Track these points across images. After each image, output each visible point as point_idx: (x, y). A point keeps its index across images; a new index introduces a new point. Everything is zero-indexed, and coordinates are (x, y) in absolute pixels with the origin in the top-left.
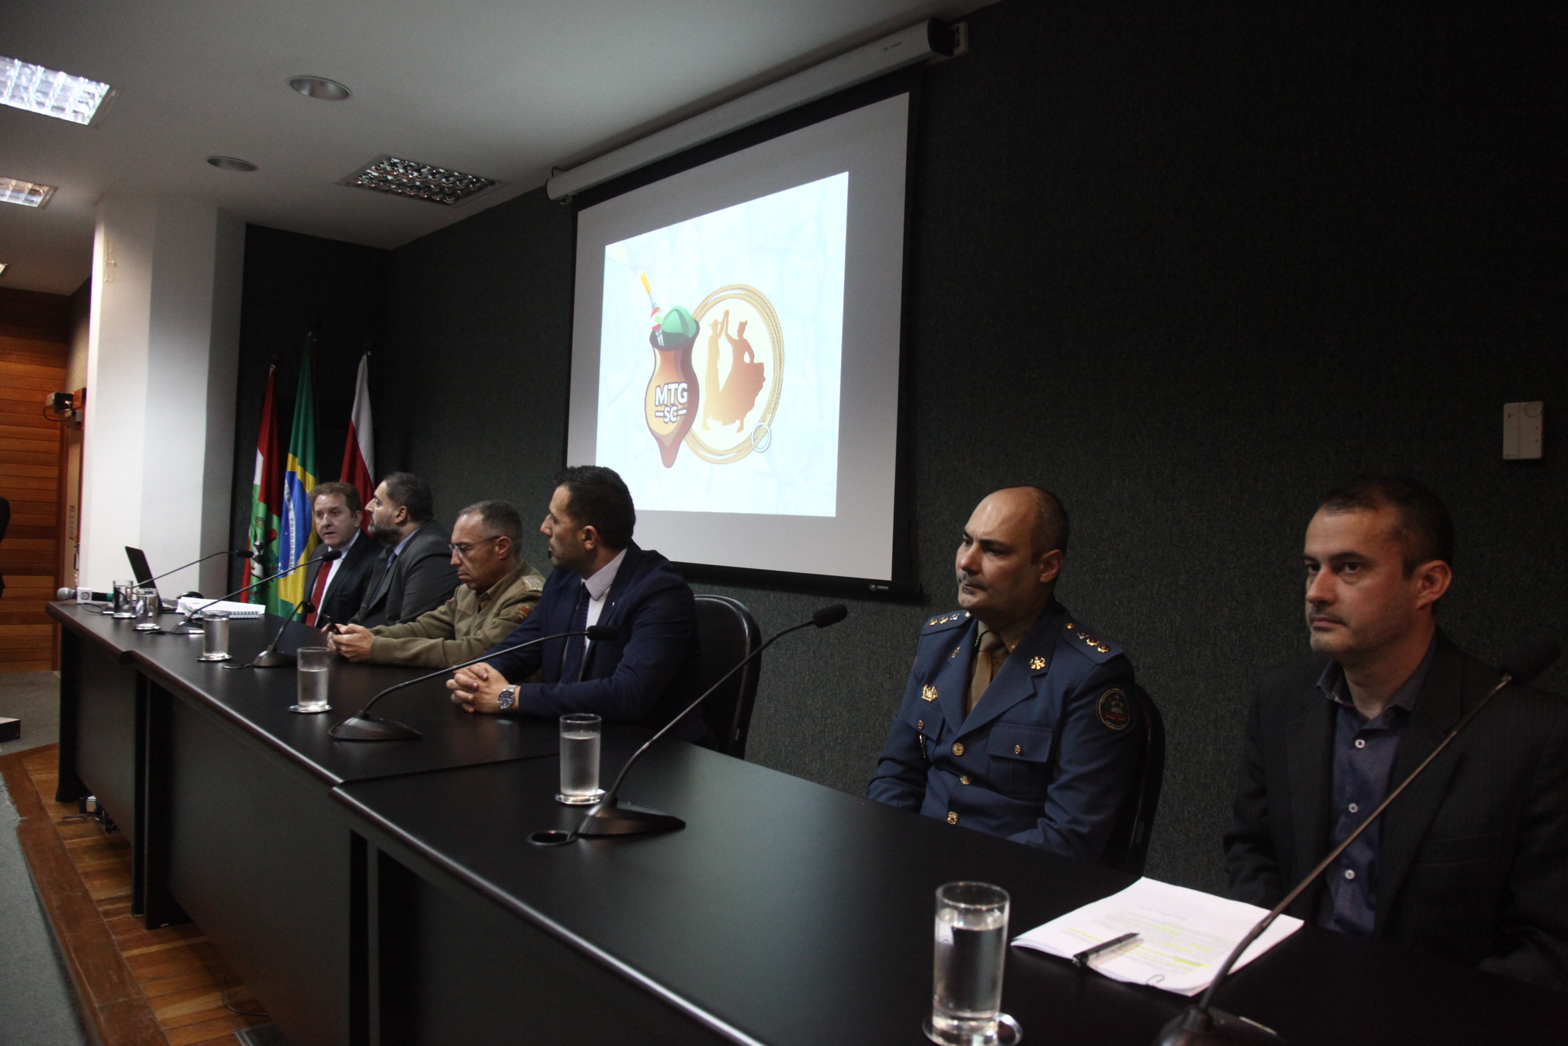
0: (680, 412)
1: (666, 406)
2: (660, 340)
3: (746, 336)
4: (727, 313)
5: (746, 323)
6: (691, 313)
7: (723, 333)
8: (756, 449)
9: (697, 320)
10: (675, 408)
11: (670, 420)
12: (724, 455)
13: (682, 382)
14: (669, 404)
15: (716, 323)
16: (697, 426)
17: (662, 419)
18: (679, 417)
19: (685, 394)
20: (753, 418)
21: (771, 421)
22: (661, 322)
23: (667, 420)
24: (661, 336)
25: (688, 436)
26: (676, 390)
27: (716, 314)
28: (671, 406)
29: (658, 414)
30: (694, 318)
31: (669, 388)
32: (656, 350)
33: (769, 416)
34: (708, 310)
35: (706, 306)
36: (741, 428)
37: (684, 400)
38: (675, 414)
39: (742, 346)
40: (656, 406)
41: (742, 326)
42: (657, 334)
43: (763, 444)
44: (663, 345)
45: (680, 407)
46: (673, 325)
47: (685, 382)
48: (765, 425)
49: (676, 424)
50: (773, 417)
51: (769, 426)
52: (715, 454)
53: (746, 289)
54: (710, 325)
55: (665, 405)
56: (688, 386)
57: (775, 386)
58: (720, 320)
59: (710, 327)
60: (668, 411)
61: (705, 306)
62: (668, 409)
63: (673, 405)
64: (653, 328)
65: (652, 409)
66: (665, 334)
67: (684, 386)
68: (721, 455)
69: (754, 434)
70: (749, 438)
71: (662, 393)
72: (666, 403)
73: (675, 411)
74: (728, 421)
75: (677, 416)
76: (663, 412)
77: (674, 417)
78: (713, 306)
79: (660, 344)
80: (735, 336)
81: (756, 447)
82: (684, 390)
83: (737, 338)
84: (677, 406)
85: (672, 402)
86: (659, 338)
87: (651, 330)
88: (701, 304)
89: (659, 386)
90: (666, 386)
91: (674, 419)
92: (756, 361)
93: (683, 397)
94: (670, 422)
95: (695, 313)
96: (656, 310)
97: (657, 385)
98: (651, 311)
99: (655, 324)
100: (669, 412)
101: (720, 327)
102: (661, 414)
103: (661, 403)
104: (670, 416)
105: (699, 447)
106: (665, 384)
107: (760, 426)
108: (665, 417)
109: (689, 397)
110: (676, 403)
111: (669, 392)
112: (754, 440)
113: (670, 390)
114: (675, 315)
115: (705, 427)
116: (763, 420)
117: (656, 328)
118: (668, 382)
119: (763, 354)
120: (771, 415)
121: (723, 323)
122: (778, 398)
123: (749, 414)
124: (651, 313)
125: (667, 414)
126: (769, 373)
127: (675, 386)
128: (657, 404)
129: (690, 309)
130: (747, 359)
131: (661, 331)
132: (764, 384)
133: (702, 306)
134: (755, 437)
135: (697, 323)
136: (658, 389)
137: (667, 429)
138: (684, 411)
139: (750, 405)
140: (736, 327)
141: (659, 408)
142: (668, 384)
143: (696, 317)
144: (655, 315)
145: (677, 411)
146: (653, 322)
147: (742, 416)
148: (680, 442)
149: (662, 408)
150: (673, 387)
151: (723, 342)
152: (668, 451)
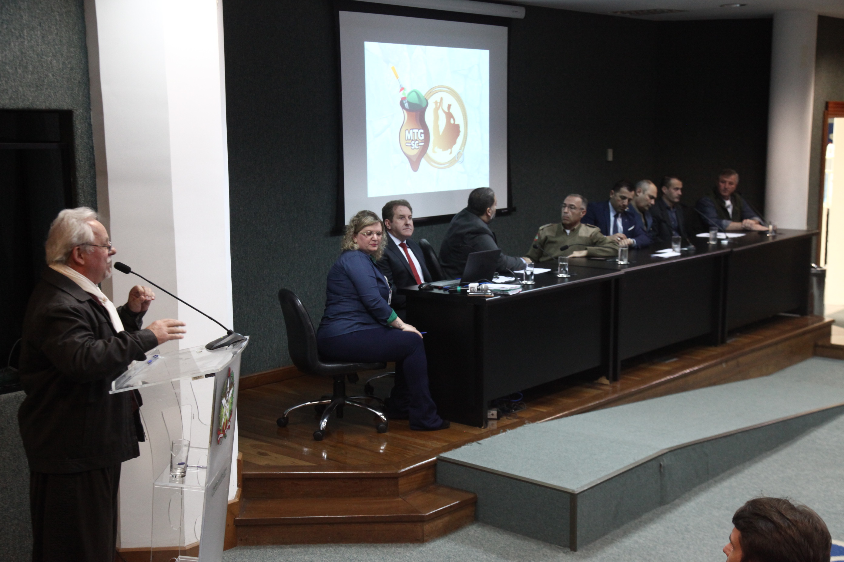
0: (420, 144)
1: (412, 140)
2: (406, 105)
3: (451, 111)
4: (442, 99)
5: (451, 105)
6: (423, 95)
7: (441, 108)
9: (427, 98)
10: (417, 142)
11: (415, 148)
12: (444, 165)
13: (420, 129)
14: (414, 140)
15: (436, 102)
16: (429, 151)
17: (410, 147)
18: (420, 147)
19: (423, 135)
20: (456, 148)
21: (464, 150)
22: (406, 96)
23: (412, 148)
25: (425, 156)
26: (417, 133)
27: (435, 98)
29: (407, 144)
30: (425, 97)
32: (405, 111)
33: (463, 148)
34: (432, 95)
35: (431, 92)
36: (451, 153)
37: (423, 138)
38: (418, 145)
39: (449, 116)
40: (407, 140)
41: (449, 106)
42: (404, 102)
43: (461, 160)
44: (408, 108)
45: (420, 141)
46: (414, 99)
47: (422, 129)
49: (418, 150)
50: (464, 148)
51: (463, 151)
52: (438, 164)
53: (450, 89)
54: (434, 103)
56: (424, 132)
57: (465, 135)
58: (439, 101)
59: (434, 104)
60: (413, 143)
62: (413, 142)
63: (416, 140)
65: (403, 142)
66: (409, 103)
67: (422, 131)
68: (442, 165)
69: (457, 155)
70: (455, 157)
71: (409, 133)
72: (412, 139)
73: (417, 143)
74: (445, 149)
75: (419, 146)
76: (411, 143)
77: (417, 146)
78: (435, 94)
79: (406, 107)
80: (446, 110)
81: (458, 161)
82: (421, 133)
83: (447, 112)
84: (418, 141)
86: (405, 104)
87: (400, 99)
88: (429, 91)
90: (411, 130)
91: (417, 147)
92: (456, 123)
93: (421, 137)
95: (425, 95)
96: (402, 89)
97: (406, 129)
98: (399, 88)
99: (403, 96)
100: (414, 144)
102: (410, 145)
103: (409, 139)
104: (415, 146)
105: (431, 161)
107: (459, 152)
108: (411, 146)
109: (425, 136)
110: (418, 139)
111: (414, 133)
112: (457, 158)
113: (414, 132)
114: (414, 93)
115: (434, 152)
116: (460, 149)
117: (403, 99)
118: (412, 128)
119: (459, 120)
121: (440, 103)
122: (466, 140)
123: (454, 147)
124: (400, 90)
125: (413, 145)
126: (462, 129)
127: (417, 130)
128: (407, 139)
129: (423, 92)
130: (452, 121)
131: (406, 101)
132: (460, 134)
133: (429, 92)
135: (427, 100)
136: (407, 131)
137: (414, 152)
138: (423, 144)
139: (454, 142)
140: (447, 106)
141: (408, 141)
142: (413, 129)
143: (426, 97)
144: (402, 91)
145: (418, 143)
146: (401, 95)
147: (451, 147)
148: (421, 159)
149: (410, 141)
150: (416, 131)
151: (440, 112)
152: (415, 163)
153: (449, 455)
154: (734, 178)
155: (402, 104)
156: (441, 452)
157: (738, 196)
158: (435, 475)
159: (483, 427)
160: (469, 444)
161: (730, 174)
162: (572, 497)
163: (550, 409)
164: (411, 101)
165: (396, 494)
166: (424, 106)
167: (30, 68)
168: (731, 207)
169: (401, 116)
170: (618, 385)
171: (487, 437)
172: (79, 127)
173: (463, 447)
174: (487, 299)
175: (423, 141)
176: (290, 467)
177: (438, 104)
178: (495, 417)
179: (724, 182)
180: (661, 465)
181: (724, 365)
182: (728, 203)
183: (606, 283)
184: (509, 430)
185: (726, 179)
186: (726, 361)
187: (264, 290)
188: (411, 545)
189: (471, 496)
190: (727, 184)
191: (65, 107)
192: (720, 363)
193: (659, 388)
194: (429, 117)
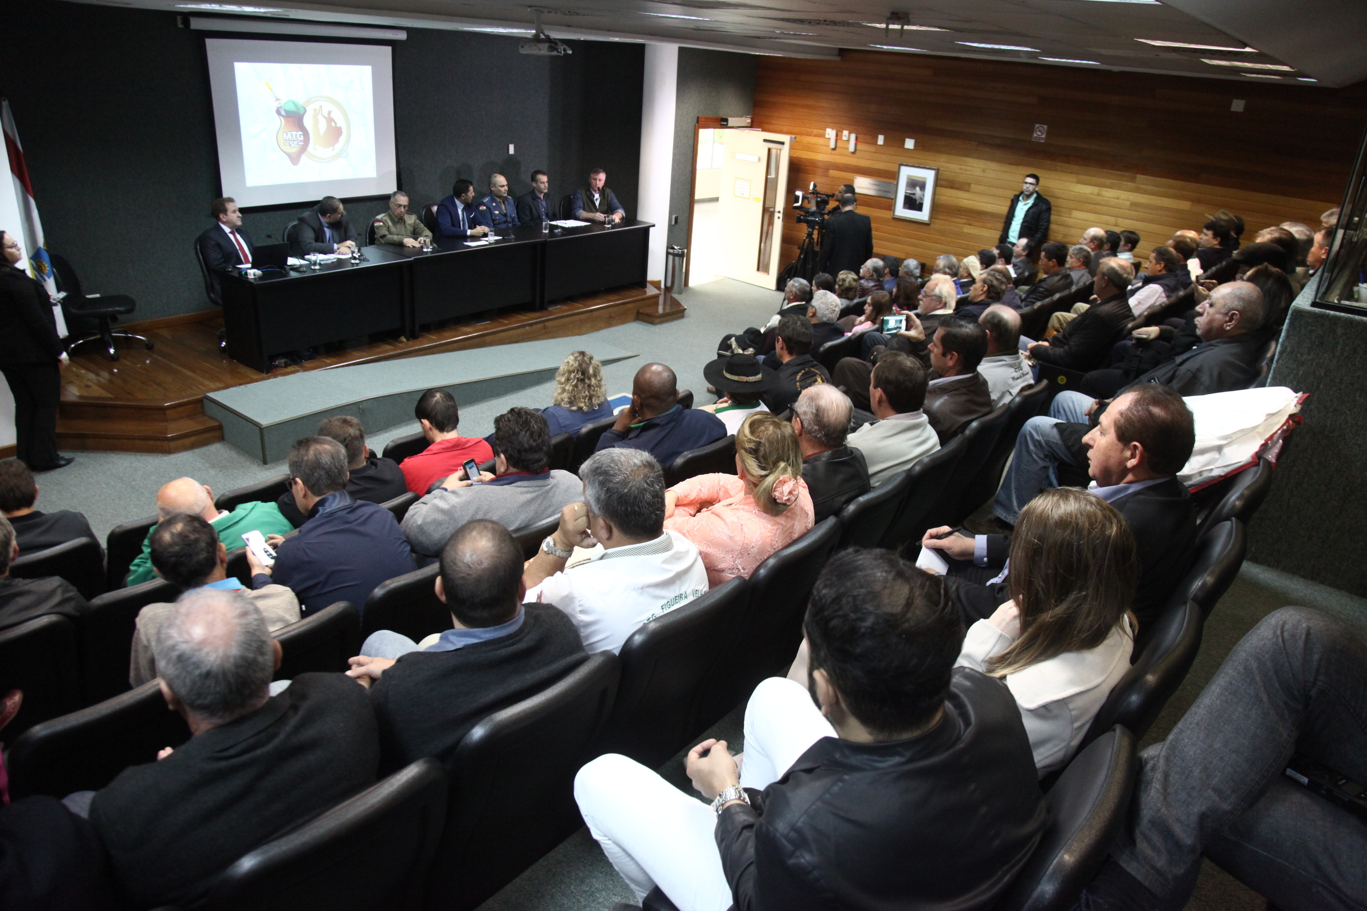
0: (300, 143)
2: (283, 113)
3: (332, 116)
4: (321, 107)
5: (331, 111)
6: (301, 104)
10: (296, 142)
11: (294, 147)
12: (326, 159)
13: (299, 131)
14: (292, 140)
15: (315, 110)
16: (310, 148)
18: (299, 146)
19: (302, 136)
21: (347, 147)
22: (282, 105)
23: (291, 147)
24: (283, 111)
25: (306, 153)
26: (296, 134)
27: (314, 106)
29: (286, 144)
32: (281, 118)
34: (310, 104)
36: (334, 149)
37: (302, 139)
38: (297, 144)
39: (330, 120)
41: (330, 113)
42: (280, 110)
43: (344, 155)
44: (285, 115)
45: (300, 141)
46: (291, 108)
47: (301, 131)
48: (345, 149)
49: (297, 148)
50: (348, 145)
52: (320, 159)
53: (329, 98)
54: (312, 110)
56: (303, 133)
57: (347, 135)
58: (318, 108)
60: (292, 143)
61: (308, 102)
63: (295, 140)
64: (277, 107)
65: (281, 142)
66: (286, 111)
67: (301, 133)
68: (324, 160)
70: (338, 153)
71: (287, 135)
72: (290, 139)
74: (327, 147)
76: (290, 143)
78: (313, 102)
79: (283, 115)
80: (326, 116)
81: (341, 156)
82: (300, 135)
83: (328, 117)
88: (306, 101)
91: (297, 146)
92: (338, 126)
93: (300, 137)
95: (303, 104)
97: (284, 132)
98: (275, 99)
99: (279, 106)
101: (318, 112)
102: (288, 144)
103: (287, 139)
104: (294, 145)
105: (312, 156)
106: (289, 132)
107: (342, 149)
108: (290, 145)
109: (304, 137)
110: (297, 140)
111: (292, 135)
114: (290, 103)
115: (315, 149)
116: (344, 147)
117: (279, 108)
119: (340, 123)
120: (346, 145)
121: (319, 110)
122: (349, 139)
123: (337, 145)
126: (344, 130)
128: (285, 140)
129: (301, 102)
130: (333, 124)
131: (283, 109)
132: (343, 134)
135: (305, 108)
136: (284, 134)
137: (294, 149)
138: (302, 143)
139: (337, 141)
140: (327, 112)
141: (286, 142)
142: (291, 132)
143: (304, 106)
144: (278, 102)
146: (277, 105)
147: (333, 145)
148: (302, 155)
149: (288, 142)
150: (294, 133)
151: (320, 117)
152: (295, 159)
153: (212, 395)
155: (278, 112)
156: (210, 392)
157: (608, 191)
158: (203, 407)
159: (264, 373)
160: (239, 386)
161: (600, 172)
162: (261, 429)
163: (335, 360)
164: (287, 109)
165: (166, 421)
166: (302, 112)
168: (599, 200)
169: (278, 122)
170: (410, 343)
171: (259, 381)
173: (231, 389)
174: (256, 283)
175: (303, 141)
178: (283, 365)
181: (527, 328)
184: (282, 376)
185: (596, 177)
186: (533, 325)
188: (160, 455)
189: (216, 424)
192: (524, 326)
193: (451, 346)
194: (308, 122)
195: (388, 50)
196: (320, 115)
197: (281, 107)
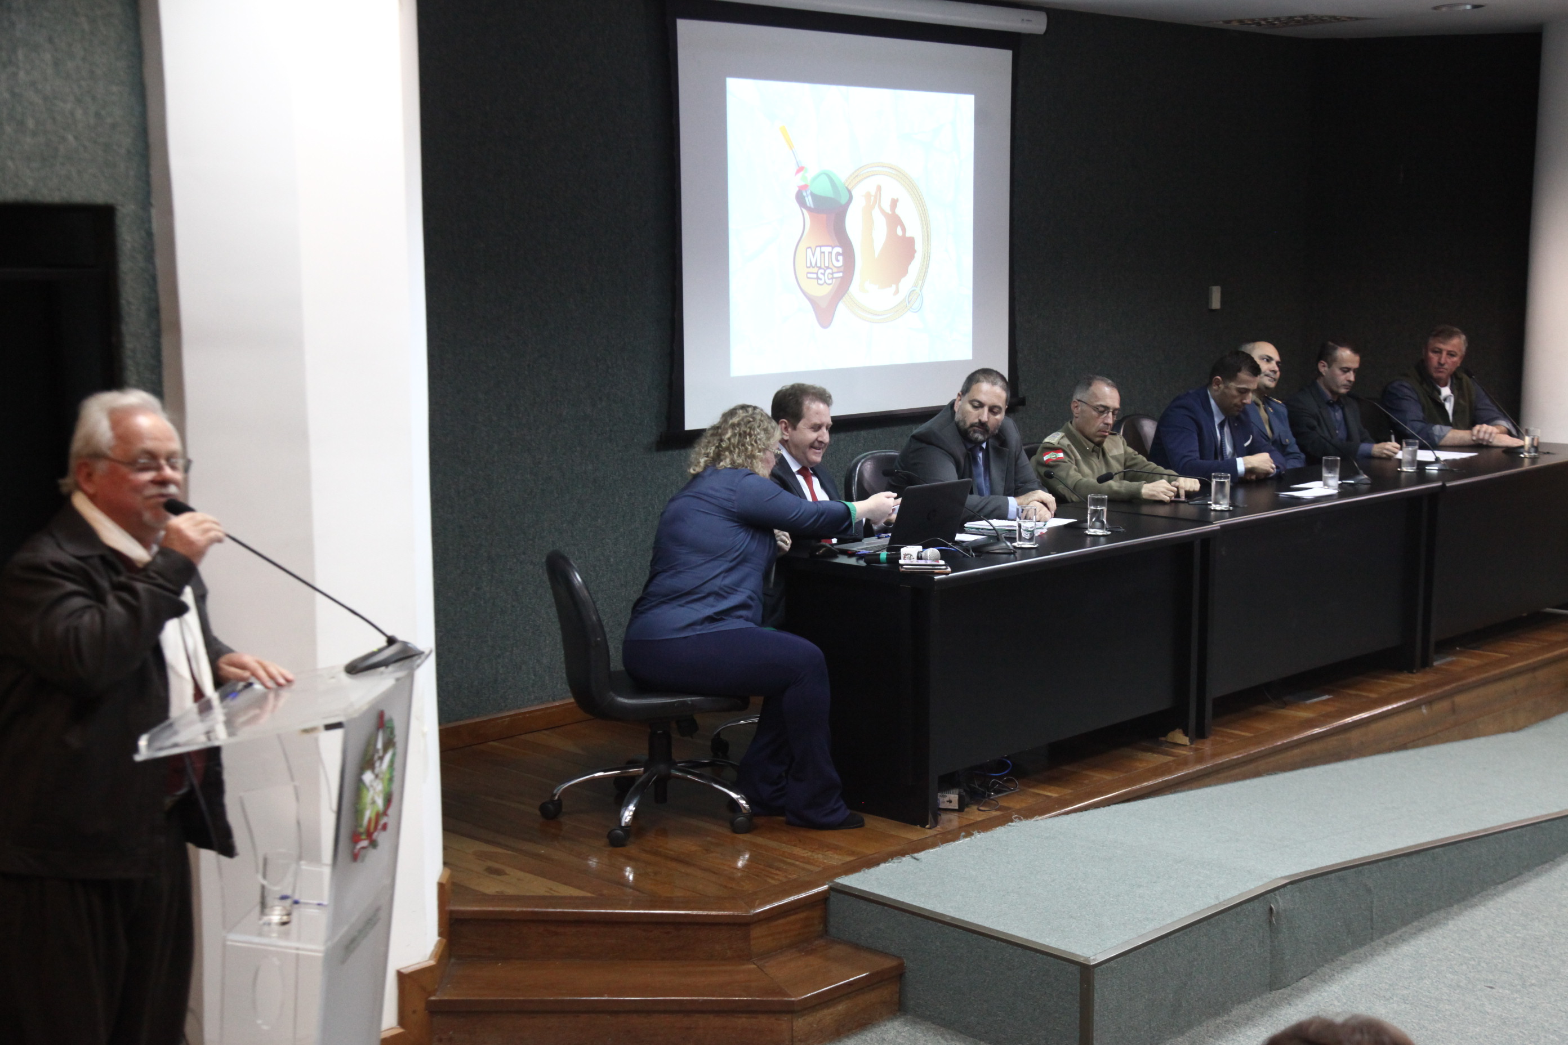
0: (835, 275)
1: (820, 268)
2: (809, 201)
3: (898, 211)
4: (879, 188)
5: (897, 200)
6: (843, 180)
7: (877, 206)
8: (911, 309)
9: (849, 188)
10: (829, 271)
11: (825, 282)
12: (882, 315)
13: (836, 246)
14: (823, 266)
15: (868, 195)
16: (854, 287)
17: (816, 280)
18: (834, 280)
19: (840, 258)
21: (922, 286)
22: (808, 182)
23: (820, 282)
24: (810, 197)
25: (846, 298)
26: (830, 253)
27: (867, 186)
28: (825, 269)
29: (810, 275)
30: (846, 186)
31: (822, 251)
32: (805, 211)
34: (860, 181)
35: (859, 175)
36: (897, 292)
37: (840, 264)
38: (830, 276)
39: (894, 221)
40: (807, 267)
41: (894, 203)
42: (805, 194)
44: (812, 206)
45: (835, 270)
46: (824, 189)
47: (840, 246)
48: (918, 290)
49: (831, 286)
50: (923, 283)
51: (921, 289)
52: (871, 313)
53: (895, 169)
54: (863, 196)
55: (817, 267)
56: (843, 251)
57: (924, 258)
58: (873, 193)
59: (864, 198)
60: (822, 273)
61: (857, 176)
62: (822, 271)
63: (828, 268)
64: (799, 187)
65: (802, 271)
66: (814, 196)
67: (839, 250)
68: (879, 315)
69: (909, 296)
70: (904, 299)
71: (813, 255)
72: (819, 265)
73: (829, 273)
74: (885, 285)
75: (832, 278)
76: (817, 274)
77: (829, 279)
78: (865, 178)
79: (808, 205)
80: (888, 210)
81: (911, 307)
82: (838, 254)
83: (890, 213)
84: (831, 269)
85: (827, 265)
86: (806, 199)
87: (797, 189)
88: (853, 173)
89: (810, 248)
90: (818, 249)
91: (830, 282)
92: (908, 235)
93: (838, 261)
94: (825, 285)
95: (847, 180)
96: (801, 169)
97: (809, 246)
98: (795, 168)
99: (802, 183)
100: (824, 274)
101: (874, 199)
102: (815, 276)
103: (813, 265)
104: (825, 279)
105: (856, 308)
106: (817, 246)
107: (914, 290)
108: (818, 278)
109: (844, 260)
110: (831, 266)
111: (823, 254)
112: (909, 302)
114: (824, 178)
115: (864, 290)
116: (916, 285)
117: (803, 188)
118: (820, 244)
119: (913, 230)
120: (921, 282)
121: (876, 196)
122: (927, 268)
123: (903, 280)
124: (795, 171)
125: (821, 276)
126: (919, 246)
127: (829, 249)
128: (809, 265)
129: (842, 176)
130: (899, 232)
131: (809, 192)
132: (916, 255)
133: (854, 176)
134: (909, 300)
135: (850, 192)
136: (809, 250)
137: (823, 291)
138: (841, 275)
139: (904, 272)
140: (889, 203)
141: (811, 270)
142: (820, 246)
143: (848, 185)
144: (801, 174)
145: (832, 274)
146: (798, 181)
147: (897, 281)
148: (838, 303)
149: (815, 270)
150: (826, 250)
151: (876, 213)
152: (825, 312)
153: (854, 881)
154: (1458, 343)
155: (800, 199)
156: (839, 875)
158: (825, 920)
159: (927, 826)
160: (895, 860)
161: (1451, 335)
162: (1085, 971)
163: (1067, 792)
164: (817, 192)
165: (745, 957)
166: (843, 201)
167: (31, 123)
168: (1452, 399)
169: (797, 220)
170: (1207, 746)
171: (933, 845)
172: (128, 238)
173: (882, 866)
174: (936, 578)
175: (842, 269)
176: (543, 898)
177: (872, 198)
178: (955, 805)
179: (1439, 352)
180: (1271, 909)
181: (1424, 710)
182: (1446, 391)
183: (1184, 546)
184: (979, 832)
185: (1442, 346)
186: (1429, 702)
187: (524, 553)
189: (889, 963)
190: (1444, 353)
191: (99, 198)
192: (1417, 705)
193: (1290, 754)
194: (853, 224)
195: (1004, 57)
196: (877, 209)
197: (804, 187)
